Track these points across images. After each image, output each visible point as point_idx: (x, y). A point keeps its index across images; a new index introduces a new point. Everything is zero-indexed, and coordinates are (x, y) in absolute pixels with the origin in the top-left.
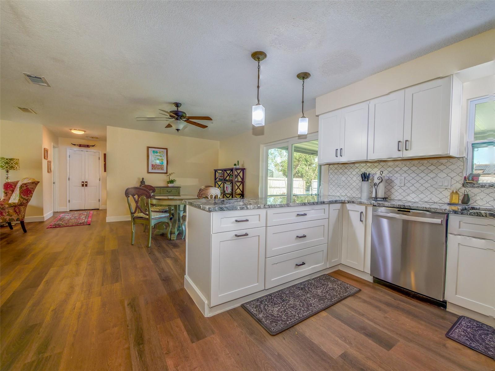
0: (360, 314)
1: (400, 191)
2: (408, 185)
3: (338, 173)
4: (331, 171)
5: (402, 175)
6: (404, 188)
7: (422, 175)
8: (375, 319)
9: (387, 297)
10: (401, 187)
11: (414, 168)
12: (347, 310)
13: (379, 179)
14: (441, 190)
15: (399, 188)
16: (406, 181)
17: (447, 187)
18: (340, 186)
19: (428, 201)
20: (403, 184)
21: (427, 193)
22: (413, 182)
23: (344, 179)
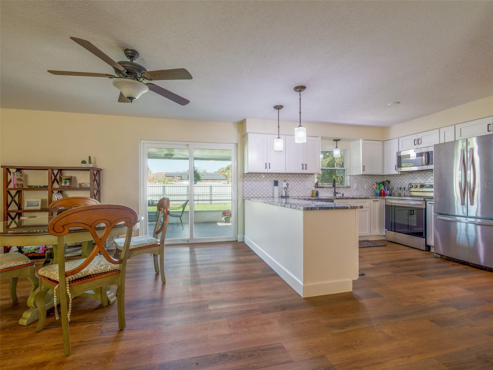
2: (294, 188)
3: (252, 180)
4: (246, 178)
7: (300, 182)
11: (297, 179)
13: (287, 185)
14: (307, 190)
15: (290, 190)
16: (293, 186)
17: (309, 189)
18: (253, 190)
21: (302, 191)
22: (297, 186)
23: (256, 184)
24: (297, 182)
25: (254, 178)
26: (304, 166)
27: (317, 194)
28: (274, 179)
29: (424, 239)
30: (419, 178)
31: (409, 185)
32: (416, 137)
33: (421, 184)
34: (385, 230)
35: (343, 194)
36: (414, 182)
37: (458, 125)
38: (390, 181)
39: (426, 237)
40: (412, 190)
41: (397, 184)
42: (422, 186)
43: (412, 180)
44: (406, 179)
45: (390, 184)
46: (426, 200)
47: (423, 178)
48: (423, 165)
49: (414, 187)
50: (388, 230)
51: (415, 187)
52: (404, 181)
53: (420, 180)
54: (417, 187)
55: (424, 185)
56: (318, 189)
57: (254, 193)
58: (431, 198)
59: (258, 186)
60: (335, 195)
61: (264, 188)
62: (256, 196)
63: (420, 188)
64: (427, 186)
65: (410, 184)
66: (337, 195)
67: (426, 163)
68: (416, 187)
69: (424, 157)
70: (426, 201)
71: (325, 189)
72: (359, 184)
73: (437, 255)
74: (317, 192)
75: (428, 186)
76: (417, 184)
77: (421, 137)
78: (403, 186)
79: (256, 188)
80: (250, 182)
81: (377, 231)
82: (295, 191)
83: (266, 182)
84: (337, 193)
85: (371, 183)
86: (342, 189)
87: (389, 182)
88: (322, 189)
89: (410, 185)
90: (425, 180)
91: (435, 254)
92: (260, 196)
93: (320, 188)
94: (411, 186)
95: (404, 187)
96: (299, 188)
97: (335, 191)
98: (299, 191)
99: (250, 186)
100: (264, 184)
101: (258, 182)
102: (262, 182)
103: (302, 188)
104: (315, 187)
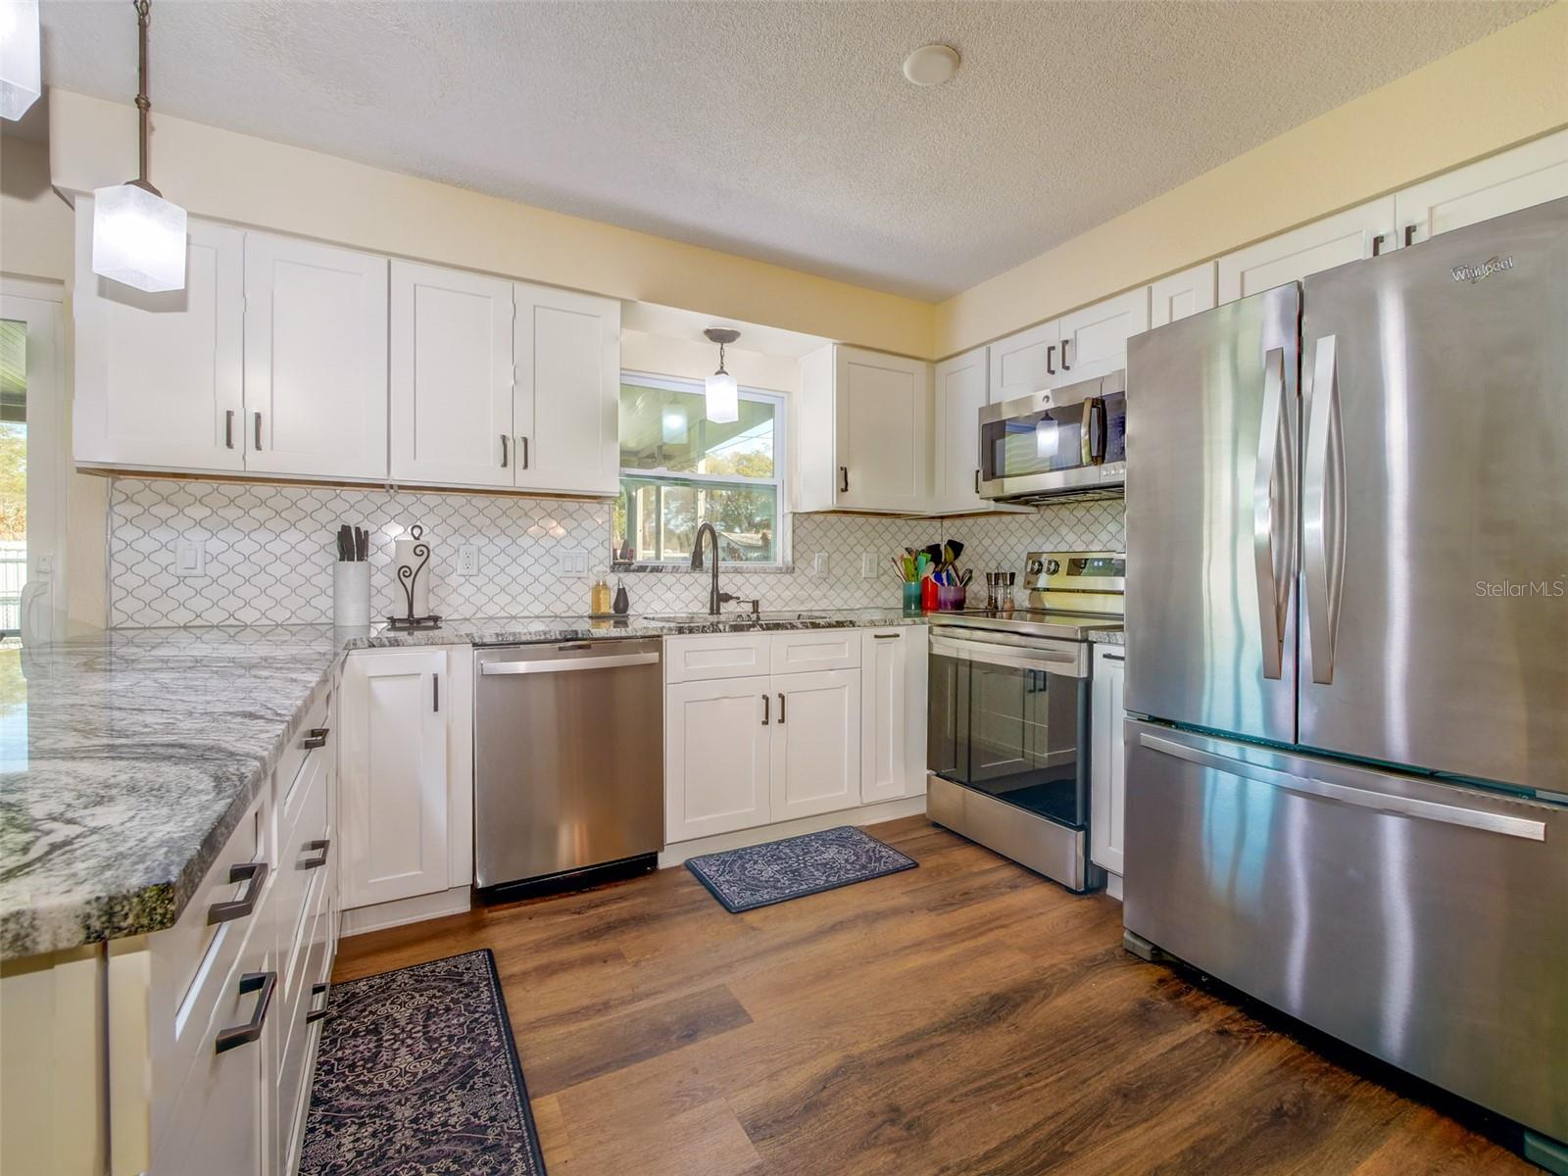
0: (599, 1010)
1: (467, 590)
2: (490, 570)
3: (180, 523)
4: (128, 510)
5: (472, 540)
6: (479, 581)
8: (636, 990)
9: (561, 920)
10: (467, 577)
12: (561, 1031)
13: (418, 553)
14: (569, 582)
15: (463, 580)
16: (484, 560)
17: (579, 575)
18: (188, 581)
19: (542, 615)
20: (476, 567)
21: (537, 589)
22: (502, 560)
23: (215, 546)
24: (503, 541)
25: (199, 512)
26: (514, 450)
27: (622, 603)
28: (338, 516)
29: (1081, 834)
30: (1064, 530)
31: (1029, 558)
32: (1053, 334)
33: (1074, 556)
34: (928, 775)
35: (755, 604)
36: (1047, 547)
37: (1228, 257)
38: (962, 545)
39: (1086, 828)
40: (1043, 580)
41: (987, 557)
42: (1077, 566)
43: (1039, 540)
44: (1019, 536)
45: (963, 557)
46: (1093, 635)
47: (1081, 528)
48: (1080, 465)
49: (1045, 569)
50: (938, 775)
51: (1049, 569)
52: (1013, 541)
53: (1071, 537)
54: (1055, 572)
55: (1086, 560)
56: (629, 580)
57: (199, 604)
58: (1113, 625)
59: (231, 558)
60: (715, 610)
61: (278, 569)
62: (215, 616)
63: (1068, 574)
64: (1096, 564)
65: (1030, 556)
66: (725, 607)
67: (1094, 454)
68: (1052, 567)
69: (1084, 430)
70: (1091, 644)
71: (669, 579)
72: (837, 556)
73: (1138, 943)
74: (622, 594)
75: (1098, 567)
76: (1057, 558)
77: (1076, 332)
78: (1006, 568)
79: (215, 570)
80: (162, 534)
81: (892, 781)
82: (491, 589)
83: (293, 536)
84: (727, 598)
85: (885, 549)
86: (755, 579)
87: (956, 547)
88: (651, 578)
89: (1030, 562)
90: (1087, 537)
91: (1126, 935)
92: (248, 616)
93: (641, 575)
94: (1036, 566)
95: (1013, 571)
96: (514, 570)
97: (715, 589)
98: (515, 589)
99: (164, 558)
100: (278, 547)
101: (229, 535)
102: (261, 536)
103: (536, 570)
104: (615, 567)
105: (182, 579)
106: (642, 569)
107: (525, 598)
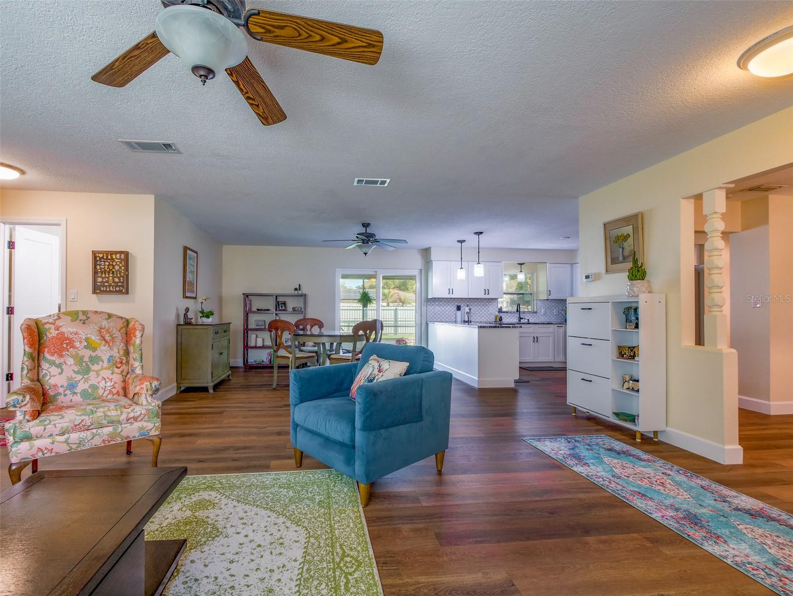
21: (485, 316)
23: (439, 309)
24: (479, 307)
25: (437, 303)
26: (487, 292)
27: (501, 319)
28: (457, 303)
35: (528, 320)
56: (502, 314)
57: (437, 318)
59: (441, 311)
60: (520, 321)
61: (447, 312)
62: (439, 320)
71: (509, 314)
72: (548, 310)
74: (501, 317)
79: (439, 312)
80: (433, 307)
81: (562, 357)
82: (478, 316)
83: (449, 307)
84: (522, 318)
88: (506, 314)
93: (504, 314)
96: (481, 313)
97: (520, 316)
98: (481, 316)
99: (433, 311)
100: (447, 309)
101: (441, 307)
102: (445, 307)
103: (485, 313)
104: (499, 312)
105: (435, 314)
106: (504, 312)
107: (483, 318)
